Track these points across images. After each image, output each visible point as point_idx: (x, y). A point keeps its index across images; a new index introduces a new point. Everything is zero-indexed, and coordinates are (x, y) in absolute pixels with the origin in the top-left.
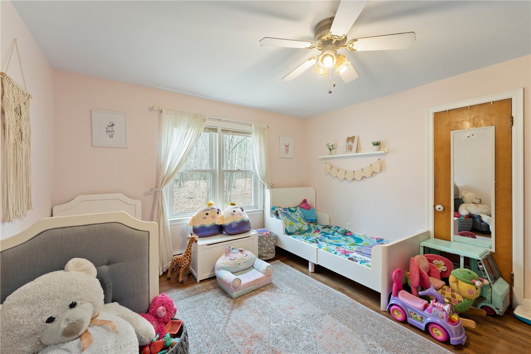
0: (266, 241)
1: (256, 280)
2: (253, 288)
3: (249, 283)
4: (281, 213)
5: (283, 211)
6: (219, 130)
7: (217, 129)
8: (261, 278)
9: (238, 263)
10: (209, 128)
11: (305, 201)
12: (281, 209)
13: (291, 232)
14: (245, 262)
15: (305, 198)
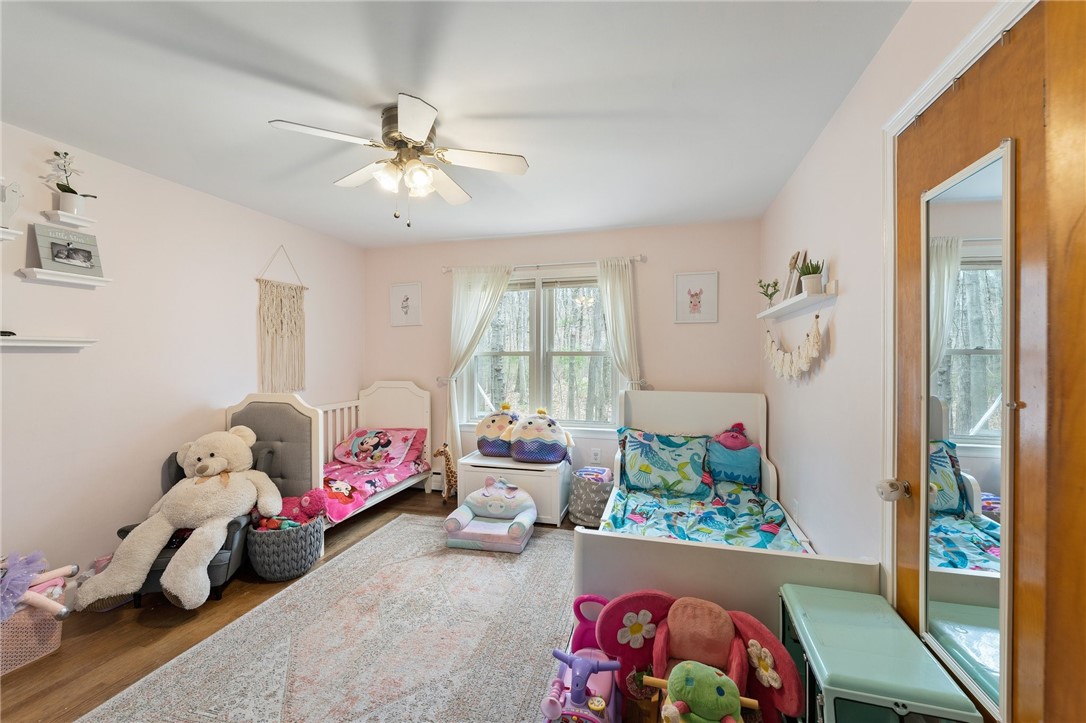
0: (584, 489)
1: (489, 536)
2: (479, 544)
3: (475, 534)
4: (631, 442)
5: (641, 439)
6: (539, 284)
7: (534, 283)
8: (499, 537)
9: (490, 503)
10: (521, 284)
11: (739, 428)
12: (636, 434)
13: (639, 485)
14: (502, 507)
15: (738, 421)
